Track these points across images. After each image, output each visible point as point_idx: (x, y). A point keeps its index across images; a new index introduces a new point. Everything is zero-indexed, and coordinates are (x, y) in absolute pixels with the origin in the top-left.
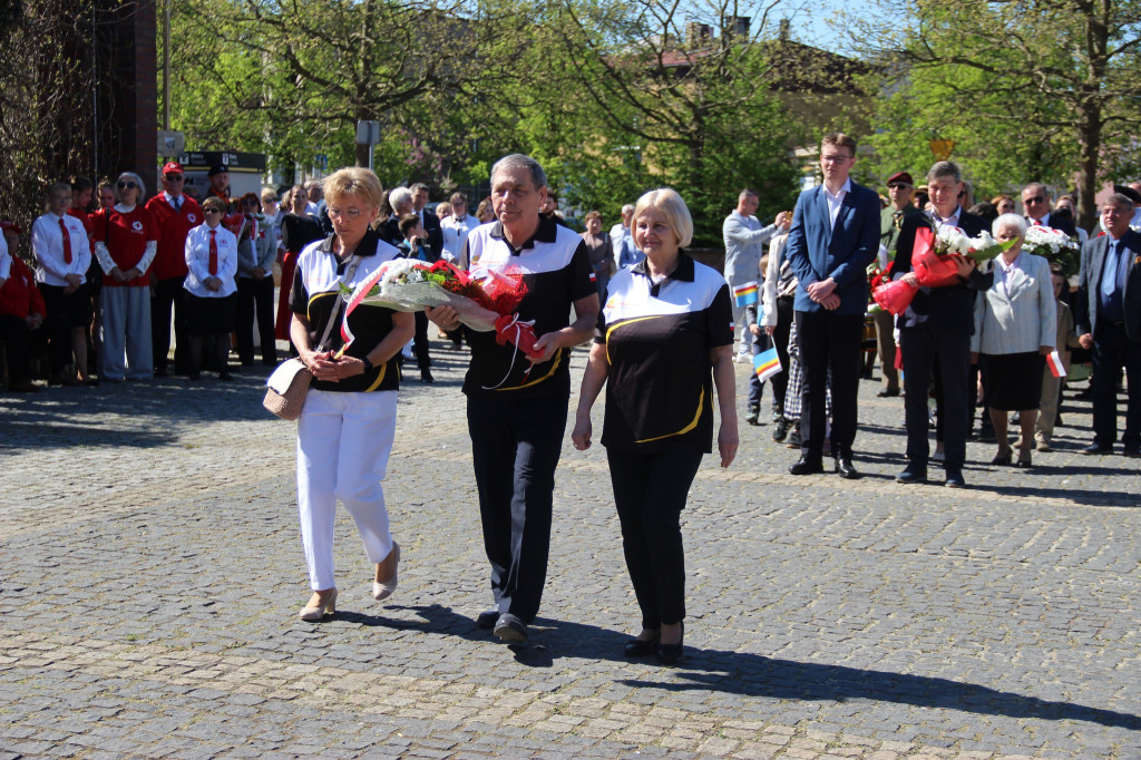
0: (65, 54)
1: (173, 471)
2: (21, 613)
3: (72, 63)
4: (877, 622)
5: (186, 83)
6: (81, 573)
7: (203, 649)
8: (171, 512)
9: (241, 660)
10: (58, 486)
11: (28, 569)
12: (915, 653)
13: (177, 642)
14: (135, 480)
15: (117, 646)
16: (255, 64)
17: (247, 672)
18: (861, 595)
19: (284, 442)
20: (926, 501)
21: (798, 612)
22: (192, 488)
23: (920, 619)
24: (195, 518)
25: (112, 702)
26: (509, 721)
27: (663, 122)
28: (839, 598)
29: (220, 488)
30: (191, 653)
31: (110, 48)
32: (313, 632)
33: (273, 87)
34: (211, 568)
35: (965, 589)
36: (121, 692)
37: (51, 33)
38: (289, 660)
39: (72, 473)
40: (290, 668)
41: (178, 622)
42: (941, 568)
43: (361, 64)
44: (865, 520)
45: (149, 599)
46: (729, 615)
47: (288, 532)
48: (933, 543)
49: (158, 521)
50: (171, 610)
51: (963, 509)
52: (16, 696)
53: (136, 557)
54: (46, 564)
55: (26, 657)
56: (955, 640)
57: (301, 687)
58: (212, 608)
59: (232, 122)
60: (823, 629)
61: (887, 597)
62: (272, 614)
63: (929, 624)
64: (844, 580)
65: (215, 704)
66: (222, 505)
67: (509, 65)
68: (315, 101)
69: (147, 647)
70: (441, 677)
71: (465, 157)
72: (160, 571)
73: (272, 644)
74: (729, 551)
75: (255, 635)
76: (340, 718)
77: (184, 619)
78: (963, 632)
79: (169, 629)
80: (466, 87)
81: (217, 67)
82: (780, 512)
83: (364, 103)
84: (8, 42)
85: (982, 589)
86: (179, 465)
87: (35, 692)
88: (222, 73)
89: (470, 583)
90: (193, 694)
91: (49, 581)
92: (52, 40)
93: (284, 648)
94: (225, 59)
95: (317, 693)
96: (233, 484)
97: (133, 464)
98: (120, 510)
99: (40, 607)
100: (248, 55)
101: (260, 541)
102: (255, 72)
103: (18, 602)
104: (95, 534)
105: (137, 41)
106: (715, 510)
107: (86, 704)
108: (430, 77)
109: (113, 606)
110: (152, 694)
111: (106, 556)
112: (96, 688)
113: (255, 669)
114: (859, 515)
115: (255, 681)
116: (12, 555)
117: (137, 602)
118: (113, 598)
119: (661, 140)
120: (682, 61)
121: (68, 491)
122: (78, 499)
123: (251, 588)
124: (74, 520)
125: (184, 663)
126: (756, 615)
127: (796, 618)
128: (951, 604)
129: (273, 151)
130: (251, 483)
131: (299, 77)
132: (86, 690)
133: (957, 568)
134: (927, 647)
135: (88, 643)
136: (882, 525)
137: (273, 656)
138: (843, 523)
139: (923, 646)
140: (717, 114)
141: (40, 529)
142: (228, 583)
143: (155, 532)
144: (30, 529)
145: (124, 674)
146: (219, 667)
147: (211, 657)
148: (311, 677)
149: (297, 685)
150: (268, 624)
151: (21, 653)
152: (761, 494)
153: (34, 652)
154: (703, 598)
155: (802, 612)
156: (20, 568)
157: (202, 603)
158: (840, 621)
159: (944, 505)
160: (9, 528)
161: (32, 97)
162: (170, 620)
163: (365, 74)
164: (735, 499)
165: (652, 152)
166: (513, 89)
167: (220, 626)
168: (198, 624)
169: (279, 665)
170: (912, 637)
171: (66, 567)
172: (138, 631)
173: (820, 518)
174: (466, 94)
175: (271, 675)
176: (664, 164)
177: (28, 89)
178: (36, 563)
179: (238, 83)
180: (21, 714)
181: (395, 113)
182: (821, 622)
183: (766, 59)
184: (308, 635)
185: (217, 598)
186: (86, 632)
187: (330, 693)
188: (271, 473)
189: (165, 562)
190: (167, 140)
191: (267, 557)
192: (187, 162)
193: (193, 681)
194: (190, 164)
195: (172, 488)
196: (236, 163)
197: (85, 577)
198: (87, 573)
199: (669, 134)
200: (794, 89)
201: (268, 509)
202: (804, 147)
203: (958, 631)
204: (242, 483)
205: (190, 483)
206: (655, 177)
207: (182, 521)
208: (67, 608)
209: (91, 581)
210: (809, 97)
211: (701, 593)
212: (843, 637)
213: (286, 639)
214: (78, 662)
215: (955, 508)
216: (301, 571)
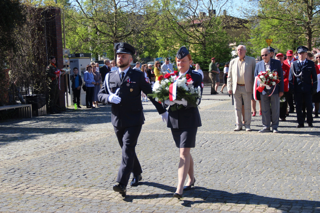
0: (38, 30)
1: (72, 139)
2: (35, 180)
3: (40, 32)
4: (265, 171)
5: (69, 36)
6: (50, 168)
7: (84, 187)
8: (72, 150)
9: (94, 190)
10: (42, 144)
11: (36, 168)
12: (277, 179)
13: (77, 186)
14: (62, 142)
15: (61, 188)
16: (87, 30)
17: (96, 193)
18: (260, 163)
19: (101, 130)
20: (274, 137)
21: (243, 169)
22: (77, 143)
23: (277, 169)
24: (79, 151)
25: (61, 203)
26: (168, 204)
27: (195, 39)
28: (254, 164)
29: (85, 143)
30: (81, 189)
31: (49, 28)
32: (113, 181)
33: (91, 35)
34: (84, 165)
35: (288, 160)
36: (63, 200)
37: (34, 25)
38: (107, 189)
39: (46, 141)
40: (107, 192)
41: (76, 180)
42: (281, 155)
43: (114, 28)
44: (258, 142)
45: (68, 174)
46: (224, 171)
47: (104, 154)
48: (277, 148)
49: (69, 153)
50: (75, 177)
51: (284, 138)
52: (35, 203)
53: (64, 163)
54: (41, 166)
55: (37, 192)
56: (287, 175)
57: (111, 197)
58: (85, 176)
59: (81, 45)
60: (250, 174)
61: (267, 164)
62: (101, 177)
63: (279, 171)
64: (255, 159)
65: (88, 202)
66: (86, 148)
67: (153, 26)
68: (103, 38)
69: (69, 188)
70: (148, 192)
71: (143, 51)
72: (71, 166)
73: (102, 185)
74: (222, 153)
75: (97, 183)
76: (122, 205)
77: (78, 180)
78: (289, 172)
79: (74, 182)
80: (142, 33)
81: (77, 31)
82: (235, 142)
83: (116, 38)
84: (23, 28)
85: (293, 160)
86: (74, 137)
87: (40, 201)
88: (78, 32)
89: (154, 166)
90: (82, 200)
91: (42, 171)
92: (34, 27)
93: (106, 186)
94: (79, 29)
95: (115, 198)
96: (88, 142)
97: (61, 137)
98: (59, 150)
99: (40, 178)
100: (84, 28)
101: (97, 157)
102: (87, 32)
103: (34, 177)
104: (53, 157)
105: (56, 26)
106: (217, 142)
107: (54, 204)
108: (132, 30)
109: (59, 177)
110: (71, 201)
111: (56, 163)
112: (56, 200)
113: (98, 192)
114: (257, 141)
115: (98, 196)
116: (32, 164)
117: (65, 175)
118: (59, 174)
119: (194, 43)
120: (199, 22)
121: (45, 146)
122: (48, 148)
123: (95, 170)
124: (47, 154)
125: (79, 191)
126: (232, 171)
127: (243, 171)
128: (284, 165)
129: (93, 52)
130: (93, 141)
131: (98, 33)
132: (54, 200)
133: (285, 155)
134: (280, 177)
135: (53, 187)
136: (263, 144)
137: (103, 188)
138: (253, 144)
139: (278, 177)
140: (209, 36)
141: (39, 156)
142: (89, 169)
143: (69, 156)
144: (36, 157)
145: (63, 195)
146: (88, 192)
147: (86, 189)
148: (113, 194)
149: (110, 196)
150: (101, 180)
151: (36, 191)
152: (229, 137)
153: (39, 190)
154: (217, 167)
155: (244, 169)
156: (34, 168)
157: (83, 175)
158: (255, 171)
159: (279, 138)
160: (30, 157)
161: (30, 42)
162: (74, 180)
163: (115, 31)
164: (223, 139)
165: (192, 47)
166: (154, 32)
167: (88, 181)
168: (82, 181)
169: (104, 191)
170: (275, 175)
171: (46, 166)
172: (66, 183)
173: (246, 143)
174: (142, 34)
175: (102, 194)
176: (195, 50)
177: (29, 40)
178: (38, 166)
179: (83, 35)
180: (37, 208)
181: (124, 40)
182: (250, 172)
183: (221, 21)
184: (111, 182)
185: (87, 173)
186: (52, 184)
187: (119, 198)
188: (98, 138)
189: (72, 164)
190: (65, 51)
191: (99, 161)
192: (71, 57)
193: (82, 197)
194: (72, 57)
195: (72, 144)
196: (84, 56)
197: (51, 169)
198: (52, 168)
199: (197, 42)
200: (229, 28)
201: (98, 148)
202: (233, 43)
203: (288, 172)
204: (90, 141)
205: (77, 142)
206: (193, 53)
207: (76, 152)
208: (47, 178)
209: (53, 170)
210: (233, 30)
211: (216, 165)
212: (256, 175)
213: (106, 183)
214: (51, 192)
215: (282, 138)
216: (108, 165)
